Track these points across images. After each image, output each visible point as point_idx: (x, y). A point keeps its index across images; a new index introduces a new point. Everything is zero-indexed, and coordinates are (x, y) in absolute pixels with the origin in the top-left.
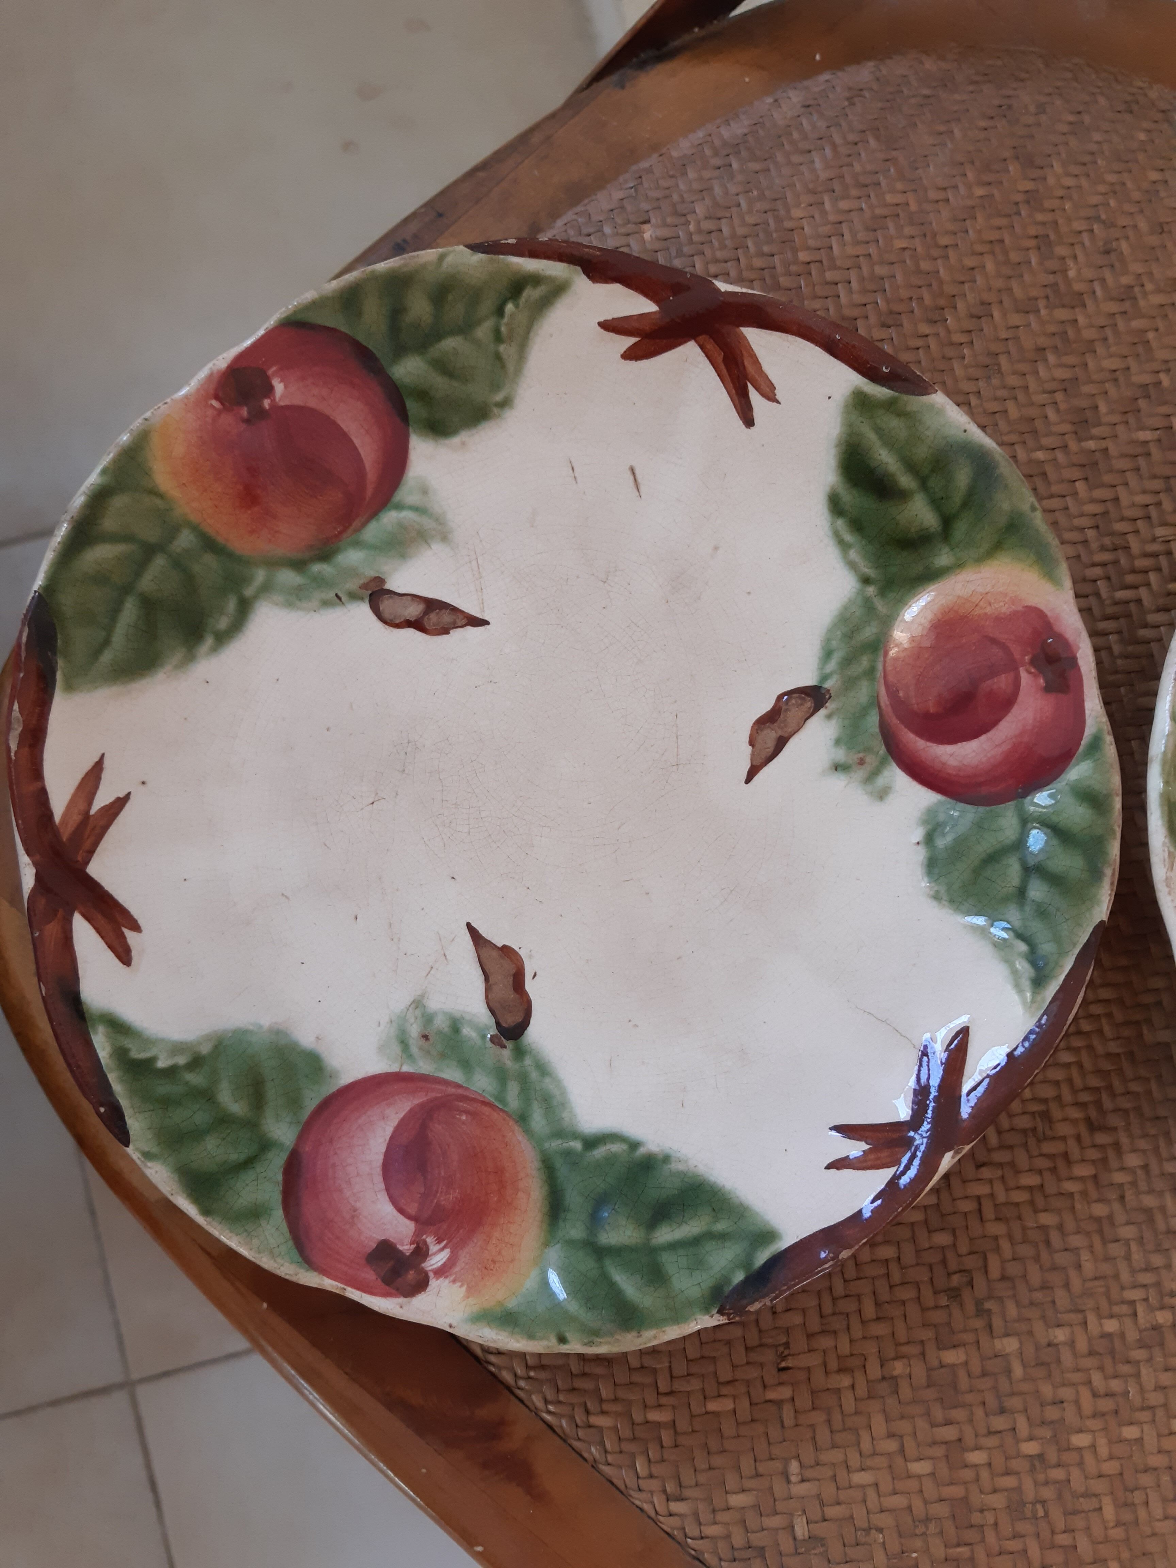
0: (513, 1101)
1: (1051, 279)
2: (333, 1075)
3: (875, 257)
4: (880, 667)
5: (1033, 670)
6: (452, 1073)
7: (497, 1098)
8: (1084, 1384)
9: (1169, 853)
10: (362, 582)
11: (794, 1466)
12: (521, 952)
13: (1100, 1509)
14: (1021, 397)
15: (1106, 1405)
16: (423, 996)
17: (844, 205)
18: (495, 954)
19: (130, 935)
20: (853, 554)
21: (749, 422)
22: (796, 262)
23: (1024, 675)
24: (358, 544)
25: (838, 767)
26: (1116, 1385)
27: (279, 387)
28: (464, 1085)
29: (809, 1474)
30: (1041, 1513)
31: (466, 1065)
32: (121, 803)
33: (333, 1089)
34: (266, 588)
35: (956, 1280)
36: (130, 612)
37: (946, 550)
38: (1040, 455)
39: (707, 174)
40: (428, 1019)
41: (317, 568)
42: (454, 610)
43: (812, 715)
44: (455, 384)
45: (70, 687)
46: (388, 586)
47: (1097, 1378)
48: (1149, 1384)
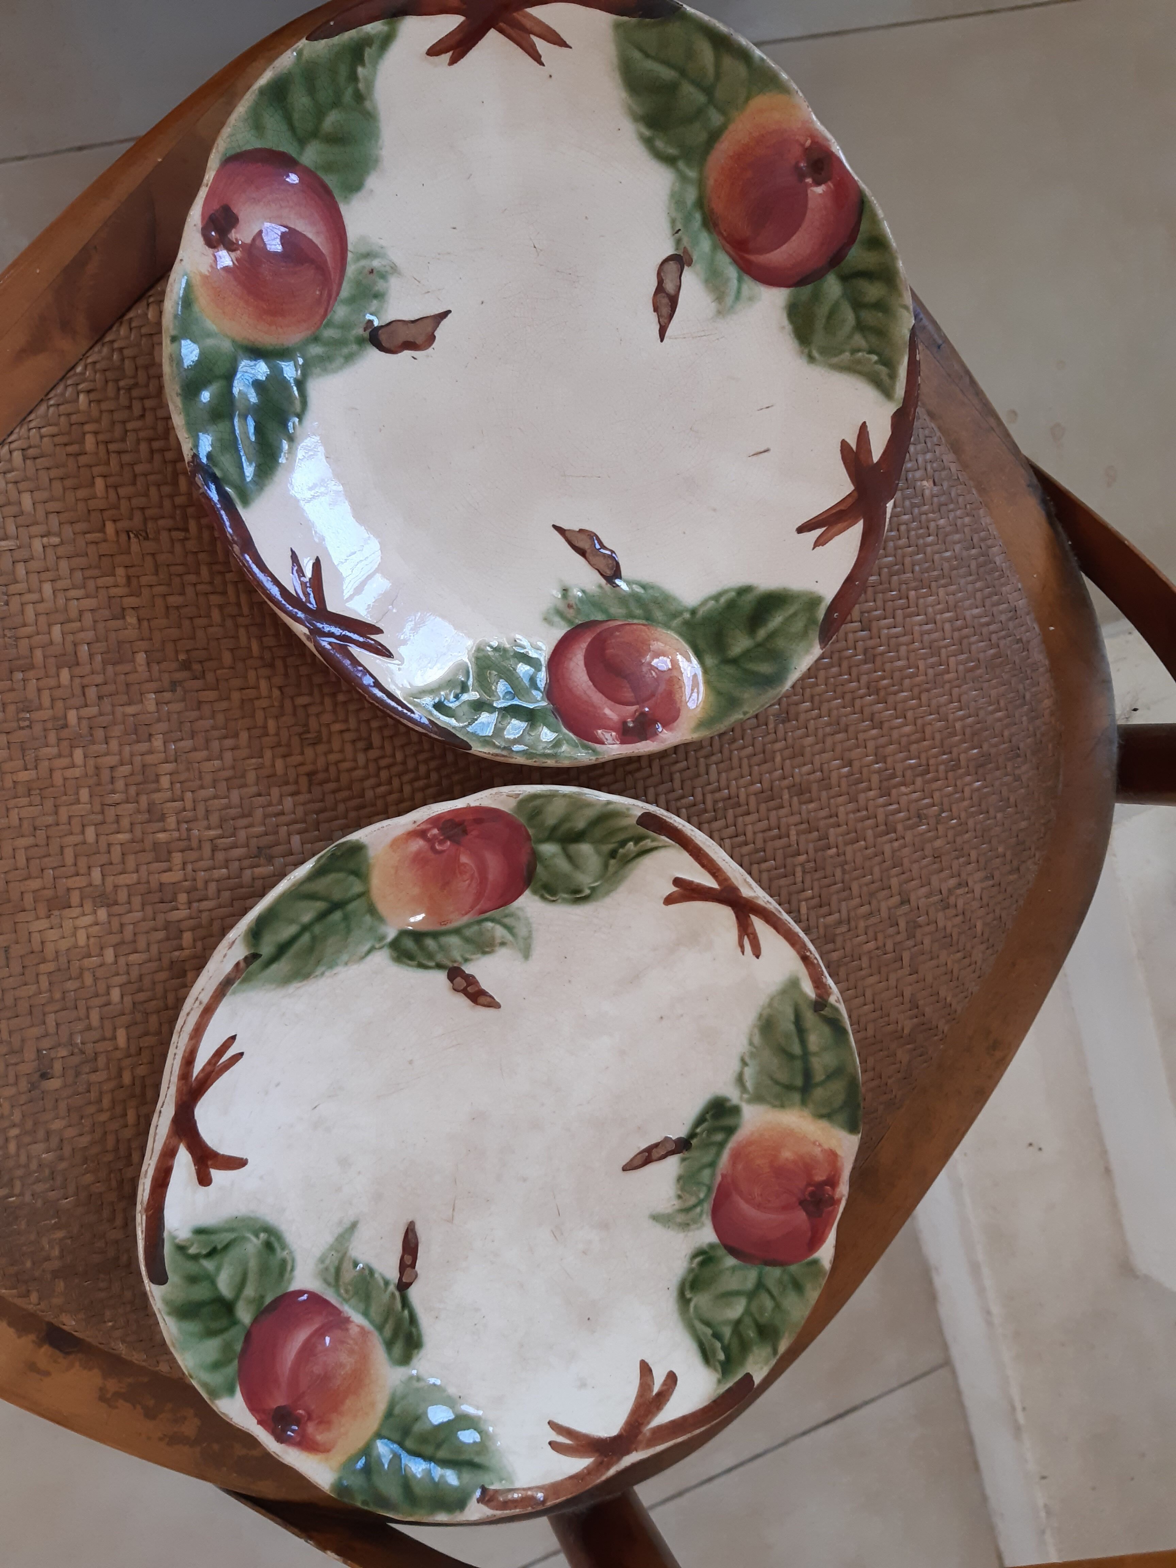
0: (329, 333)
1: (899, 773)
2: (346, 199)
3: (912, 646)
4: (635, 621)
5: (637, 714)
6: (346, 291)
7: (329, 320)
8: (121, 760)
9: (519, 794)
10: (689, 249)
11: (55, 540)
12: (430, 349)
13: (26, 770)
14: (818, 747)
15: (106, 775)
16: (400, 274)
17: (947, 626)
18: (430, 329)
19: (447, 57)
20: (712, 603)
21: (800, 530)
22: (908, 590)
23: (634, 708)
24: (714, 248)
25: (565, 591)
26: (120, 784)
27: (819, 190)
28: (338, 298)
29: (50, 551)
30: (23, 724)
31: (352, 300)
32: (537, 58)
33: (337, 199)
34: (683, 178)
35: (197, 667)
36: (667, 74)
37: (716, 662)
38: (778, 759)
39: (967, 530)
40: (383, 276)
41: (698, 216)
42: (671, 317)
43: (602, 574)
44: (824, 321)
45: (617, 26)
46: (686, 268)
47: (126, 769)
48: (120, 810)
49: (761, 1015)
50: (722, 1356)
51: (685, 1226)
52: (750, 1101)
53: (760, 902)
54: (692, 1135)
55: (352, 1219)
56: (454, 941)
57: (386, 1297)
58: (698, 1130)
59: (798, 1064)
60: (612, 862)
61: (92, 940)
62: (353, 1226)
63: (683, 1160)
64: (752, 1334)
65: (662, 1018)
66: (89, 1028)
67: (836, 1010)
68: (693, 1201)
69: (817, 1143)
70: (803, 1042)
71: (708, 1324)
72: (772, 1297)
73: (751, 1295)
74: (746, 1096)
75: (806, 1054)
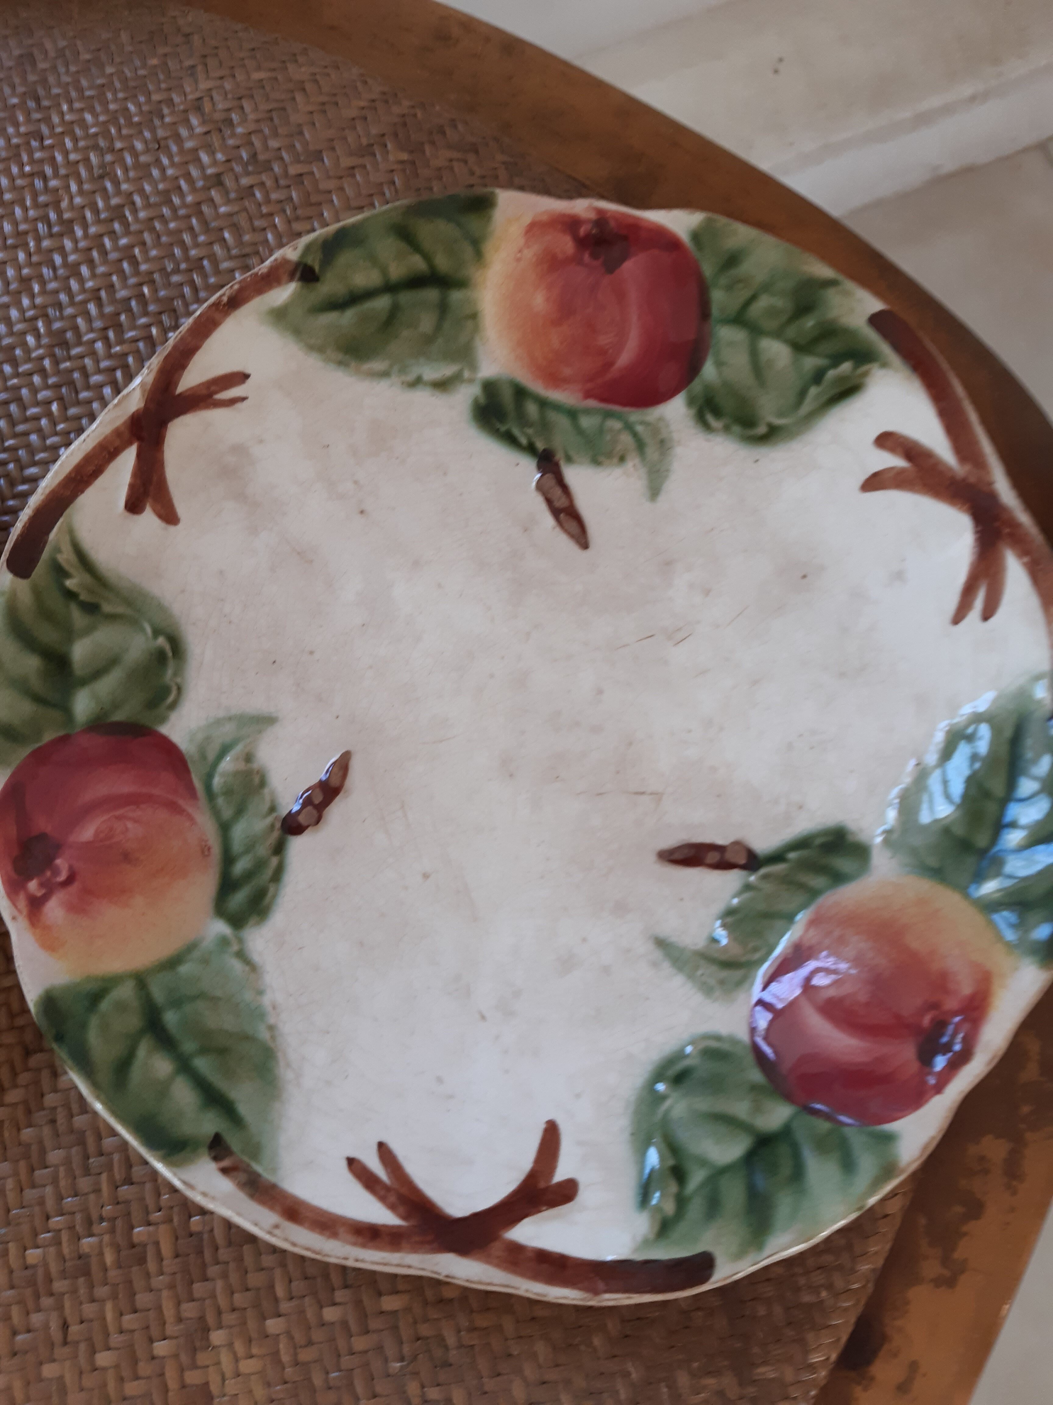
49: (340, 363)
50: (846, 367)
51: (664, 445)
52: (473, 367)
53: (151, 379)
54: (530, 449)
55: (651, 946)
56: (239, 832)
57: (768, 887)
58: (524, 441)
59: (405, 297)
60: (107, 608)
61: (255, 1351)
62: (662, 944)
63: (569, 459)
64: (809, 323)
65: (362, 512)
66: (379, 1349)
67: (308, 248)
68: (626, 439)
69: (519, 255)
70: (369, 294)
71: (802, 394)
72: (753, 298)
73: (755, 331)
74: (466, 374)
75: (390, 288)
